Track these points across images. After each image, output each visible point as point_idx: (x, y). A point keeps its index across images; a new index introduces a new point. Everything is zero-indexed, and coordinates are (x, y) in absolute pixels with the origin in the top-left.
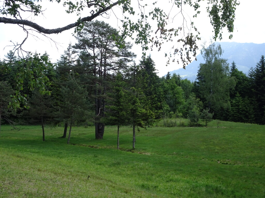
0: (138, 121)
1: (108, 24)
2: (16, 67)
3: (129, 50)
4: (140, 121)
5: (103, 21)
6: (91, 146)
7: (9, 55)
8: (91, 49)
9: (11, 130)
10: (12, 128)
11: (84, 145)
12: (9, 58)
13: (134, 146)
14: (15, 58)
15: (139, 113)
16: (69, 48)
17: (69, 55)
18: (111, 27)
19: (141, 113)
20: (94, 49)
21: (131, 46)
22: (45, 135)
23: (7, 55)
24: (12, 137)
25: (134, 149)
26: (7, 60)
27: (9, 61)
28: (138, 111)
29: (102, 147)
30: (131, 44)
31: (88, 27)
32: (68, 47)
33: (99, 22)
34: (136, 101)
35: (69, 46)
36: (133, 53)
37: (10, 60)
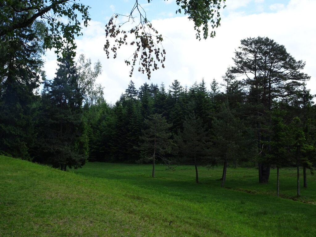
0: (303, 160)
1: (273, 41)
2: (182, 99)
3: (301, 71)
4: (306, 160)
5: (267, 38)
6: (248, 190)
7: (174, 85)
8: (252, 72)
9: (166, 169)
10: (167, 167)
11: (240, 189)
12: (174, 89)
13: (299, 193)
14: (181, 89)
15: (305, 149)
16: (228, 72)
17: (228, 81)
18: (276, 44)
19: (307, 150)
20: (255, 72)
21: (303, 65)
22: (198, 176)
23: (171, 85)
24: (167, 177)
25: (298, 196)
26: (172, 91)
27: (175, 92)
28: (303, 148)
29: (261, 192)
30: (302, 63)
31: (247, 45)
32: (226, 72)
33: (262, 39)
34: (300, 135)
35: (227, 70)
36: (306, 75)
37: (175, 90)
